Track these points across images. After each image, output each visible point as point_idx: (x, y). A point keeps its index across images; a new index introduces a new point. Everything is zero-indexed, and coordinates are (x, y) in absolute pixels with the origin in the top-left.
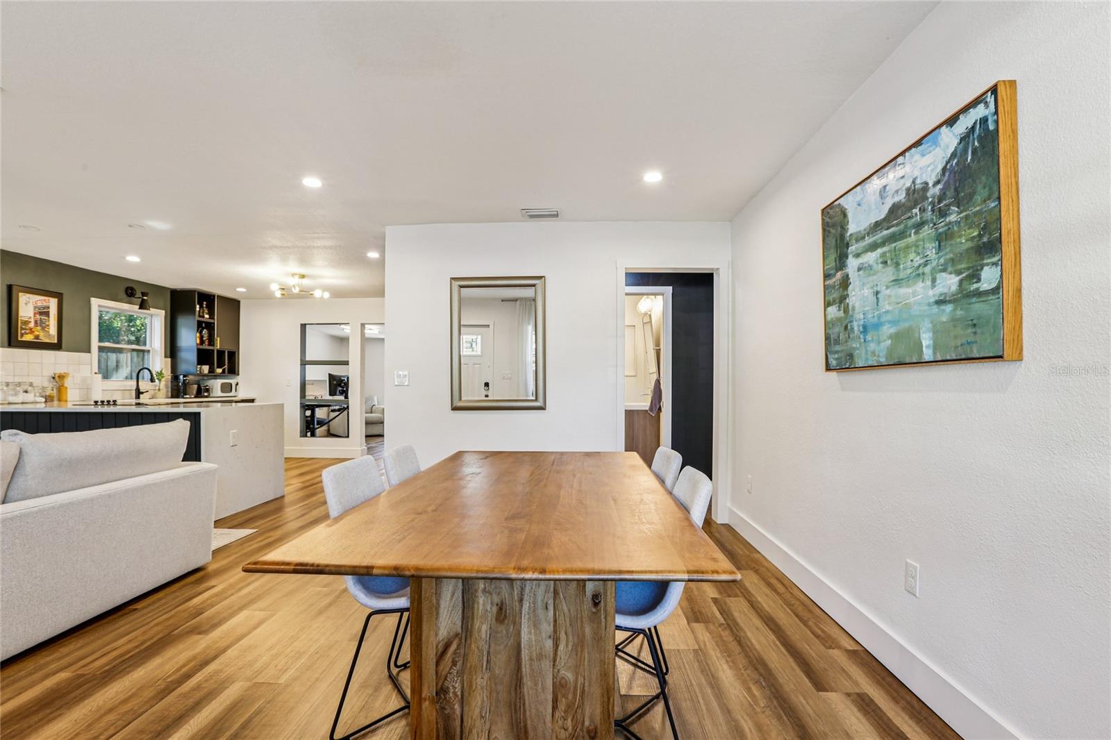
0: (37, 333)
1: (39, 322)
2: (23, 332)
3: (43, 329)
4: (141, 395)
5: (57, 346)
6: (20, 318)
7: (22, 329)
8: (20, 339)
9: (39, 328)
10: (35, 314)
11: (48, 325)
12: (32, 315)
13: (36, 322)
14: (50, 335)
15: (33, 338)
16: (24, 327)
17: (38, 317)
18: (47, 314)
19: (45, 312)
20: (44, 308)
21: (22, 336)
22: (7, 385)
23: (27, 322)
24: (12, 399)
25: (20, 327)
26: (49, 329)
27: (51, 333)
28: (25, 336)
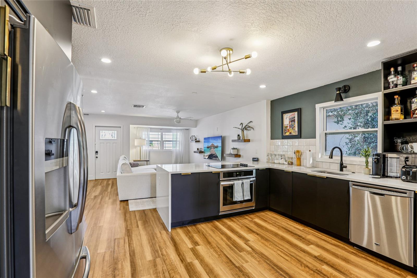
0: (290, 131)
2: (285, 131)
3: (293, 128)
4: (344, 169)
5: (299, 136)
6: (284, 126)
7: (285, 130)
9: (291, 128)
10: (289, 122)
11: (295, 126)
12: (288, 123)
13: (290, 126)
14: (295, 131)
15: (289, 134)
16: (286, 129)
17: (291, 123)
18: (294, 121)
19: (293, 121)
20: (293, 118)
21: (285, 134)
22: (275, 155)
23: (287, 127)
24: (276, 161)
25: (284, 129)
26: (295, 128)
27: (296, 130)
28: (286, 133)
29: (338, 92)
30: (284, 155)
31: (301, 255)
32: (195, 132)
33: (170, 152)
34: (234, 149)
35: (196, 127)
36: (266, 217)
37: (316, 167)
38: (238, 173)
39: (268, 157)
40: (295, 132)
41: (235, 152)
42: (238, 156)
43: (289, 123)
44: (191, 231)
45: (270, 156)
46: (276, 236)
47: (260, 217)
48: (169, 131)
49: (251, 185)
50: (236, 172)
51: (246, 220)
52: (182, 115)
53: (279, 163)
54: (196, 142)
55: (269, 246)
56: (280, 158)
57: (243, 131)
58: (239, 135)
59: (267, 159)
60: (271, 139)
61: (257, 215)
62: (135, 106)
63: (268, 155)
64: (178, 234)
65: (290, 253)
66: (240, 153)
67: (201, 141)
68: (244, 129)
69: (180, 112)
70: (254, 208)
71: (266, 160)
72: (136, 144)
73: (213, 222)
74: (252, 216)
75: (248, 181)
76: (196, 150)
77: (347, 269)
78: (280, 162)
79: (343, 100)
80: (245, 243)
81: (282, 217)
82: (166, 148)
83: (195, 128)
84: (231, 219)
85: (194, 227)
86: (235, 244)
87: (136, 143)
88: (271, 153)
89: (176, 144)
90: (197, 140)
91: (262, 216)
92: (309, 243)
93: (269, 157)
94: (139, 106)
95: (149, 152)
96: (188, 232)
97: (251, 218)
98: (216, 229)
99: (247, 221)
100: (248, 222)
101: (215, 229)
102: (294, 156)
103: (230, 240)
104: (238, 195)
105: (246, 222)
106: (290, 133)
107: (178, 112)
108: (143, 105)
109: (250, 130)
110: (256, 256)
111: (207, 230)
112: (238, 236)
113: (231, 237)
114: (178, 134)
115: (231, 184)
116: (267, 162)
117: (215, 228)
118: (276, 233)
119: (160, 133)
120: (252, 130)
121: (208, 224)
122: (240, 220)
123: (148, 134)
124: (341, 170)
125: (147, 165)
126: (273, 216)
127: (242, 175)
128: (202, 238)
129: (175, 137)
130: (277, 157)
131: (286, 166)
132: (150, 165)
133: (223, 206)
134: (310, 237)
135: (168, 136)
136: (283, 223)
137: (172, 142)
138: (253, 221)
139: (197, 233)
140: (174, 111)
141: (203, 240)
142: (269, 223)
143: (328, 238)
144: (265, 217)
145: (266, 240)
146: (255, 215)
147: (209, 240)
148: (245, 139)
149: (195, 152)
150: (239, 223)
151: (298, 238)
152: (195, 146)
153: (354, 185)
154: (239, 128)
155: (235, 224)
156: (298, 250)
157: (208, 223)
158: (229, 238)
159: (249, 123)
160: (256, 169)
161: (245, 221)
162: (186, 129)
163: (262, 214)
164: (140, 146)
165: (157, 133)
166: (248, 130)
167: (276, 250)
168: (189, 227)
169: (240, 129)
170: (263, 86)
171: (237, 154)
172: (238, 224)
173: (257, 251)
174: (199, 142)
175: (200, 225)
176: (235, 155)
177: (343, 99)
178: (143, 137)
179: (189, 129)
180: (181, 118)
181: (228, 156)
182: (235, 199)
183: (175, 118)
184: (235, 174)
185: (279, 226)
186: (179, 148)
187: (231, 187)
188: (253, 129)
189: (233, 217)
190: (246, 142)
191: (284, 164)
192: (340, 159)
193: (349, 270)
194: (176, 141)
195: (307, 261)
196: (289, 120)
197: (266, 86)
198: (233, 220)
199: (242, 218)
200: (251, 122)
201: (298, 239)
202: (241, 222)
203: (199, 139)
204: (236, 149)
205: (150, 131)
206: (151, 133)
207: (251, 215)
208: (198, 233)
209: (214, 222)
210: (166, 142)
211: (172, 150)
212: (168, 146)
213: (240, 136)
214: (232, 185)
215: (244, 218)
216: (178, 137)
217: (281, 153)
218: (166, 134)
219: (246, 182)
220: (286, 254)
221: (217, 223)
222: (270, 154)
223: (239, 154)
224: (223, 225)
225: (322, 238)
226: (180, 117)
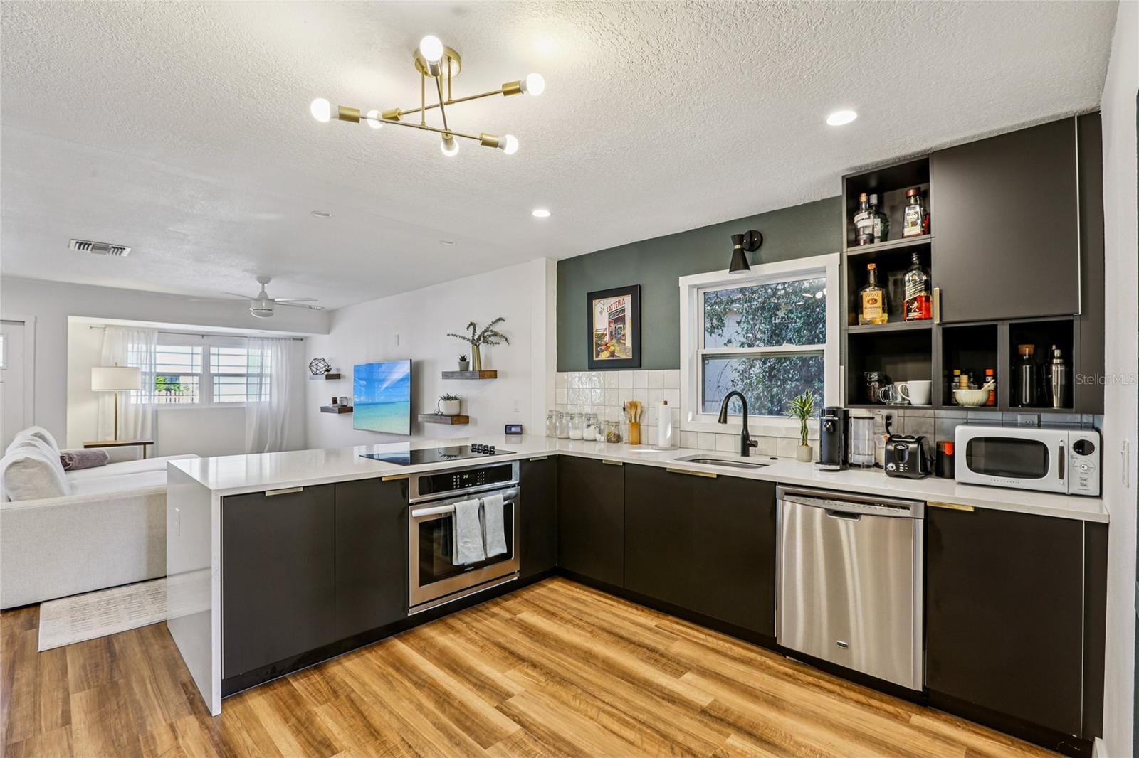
0: (612, 348)
1: (614, 334)
2: (599, 349)
3: (618, 341)
4: (751, 449)
5: (636, 362)
6: (594, 333)
7: (598, 345)
8: (595, 359)
9: (614, 341)
10: (609, 323)
11: (624, 335)
12: (607, 326)
13: (611, 334)
15: (608, 355)
16: (599, 343)
17: (613, 325)
18: (622, 320)
19: (618, 319)
20: (619, 312)
21: (598, 355)
22: (572, 416)
23: (602, 336)
24: (573, 434)
25: (596, 344)
26: (625, 340)
27: (627, 345)
28: (601, 353)
29: (738, 247)
30: (595, 416)
31: (666, 712)
32: (324, 347)
33: (237, 411)
34: (448, 398)
35: (328, 333)
36: (552, 602)
37: (680, 447)
38: (467, 476)
39: (551, 423)
40: (624, 350)
41: (452, 409)
42: (460, 419)
43: (610, 326)
44: (303, 695)
45: (556, 421)
46: (589, 662)
47: (533, 603)
48: (234, 341)
49: (507, 509)
50: (462, 474)
51: (493, 619)
52: (278, 291)
53: (583, 439)
54: (328, 377)
55: (573, 703)
56: (585, 425)
57: (478, 347)
58: (463, 359)
59: (548, 428)
60: (558, 371)
61: (525, 597)
62: (82, 245)
63: (550, 417)
64: (251, 720)
65: (635, 714)
66: (467, 411)
67: (344, 377)
68: (479, 339)
69: (270, 279)
70: (516, 578)
71: (544, 432)
72: (96, 384)
73: (387, 644)
74: (510, 603)
75: (500, 496)
76: (329, 403)
77: (785, 733)
78: (585, 436)
79: (749, 269)
80: (497, 708)
81: (595, 593)
82: (223, 399)
83: (326, 337)
84: (446, 624)
85: (316, 677)
86: (467, 717)
87: (97, 381)
88: (558, 409)
89: (261, 384)
90: (330, 373)
91: (540, 599)
92: (677, 666)
93: (554, 421)
94: (102, 248)
95: (156, 414)
96: (290, 701)
97: (508, 610)
98: (398, 670)
99: (498, 622)
100: (503, 625)
101: (393, 672)
102: (621, 417)
103: (446, 706)
104: (469, 545)
105: (494, 627)
106: (613, 354)
107: (264, 280)
108: (119, 243)
109: (499, 343)
110: (539, 751)
111: (367, 680)
112: (475, 685)
113: (450, 693)
114: (268, 352)
115: (446, 513)
116: (548, 436)
117: (393, 666)
118: (586, 652)
119: (199, 350)
120: (503, 343)
121: (368, 655)
122: (474, 624)
123: (149, 352)
124: (745, 452)
125: (145, 458)
126: (571, 593)
127: (480, 481)
128: (345, 720)
129: (255, 361)
130: (576, 420)
131: (603, 445)
132: (158, 456)
133: (421, 585)
134: (679, 648)
135: (227, 359)
136: (603, 615)
137: (244, 380)
138: (516, 620)
139: (326, 701)
140: (247, 274)
141: (351, 726)
142: (562, 619)
143: (721, 643)
144: (549, 601)
145: (563, 681)
146: (519, 599)
147: (372, 722)
148: (483, 369)
149: (324, 410)
150: (472, 635)
151: (649, 658)
152: (324, 392)
153: (787, 494)
154: (464, 338)
155: (462, 641)
156: (655, 697)
157: (370, 649)
158: (445, 697)
159: (493, 323)
160: (520, 460)
161: (492, 622)
162: (293, 339)
163: (538, 591)
164: (117, 393)
165: (188, 349)
166: (492, 343)
167: (593, 712)
168: (297, 680)
169: (469, 340)
170: (541, 213)
171: (458, 415)
172: (470, 639)
173: (538, 728)
174: (339, 378)
175: (340, 664)
176: (452, 416)
177: (750, 267)
178: (129, 361)
179: (306, 338)
180: (276, 300)
181: (429, 422)
182: (458, 561)
183: (253, 299)
184: (456, 479)
185: (594, 625)
186: (270, 398)
187: (446, 522)
188: (506, 340)
189: (454, 617)
190: (485, 378)
191: (595, 440)
192: (741, 423)
193: (791, 736)
194: (260, 376)
195: (686, 733)
196: (609, 318)
197: (552, 214)
198: (455, 625)
199: (481, 614)
200: (500, 319)
201: (646, 660)
202: (480, 630)
203: (338, 370)
204: (456, 399)
205: (158, 340)
206: (160, 348)
207: (506, 600)
208: (333, 699)
209: (390, 643)
210: (223, 380)
211: (245, 406)
212: (229, 393)
213: (468, 362)
214: (448, 515)
215: (487, 614)
216: (267, 361)
217: (588, 410)
218: (223, 351)
219: (491, 503)
220: (624, 720)
221: (401, 647)
222: (554, 413)
223: (464, 414)
224: (422, 651)
225: (709, 645)
226: (270, 298)
